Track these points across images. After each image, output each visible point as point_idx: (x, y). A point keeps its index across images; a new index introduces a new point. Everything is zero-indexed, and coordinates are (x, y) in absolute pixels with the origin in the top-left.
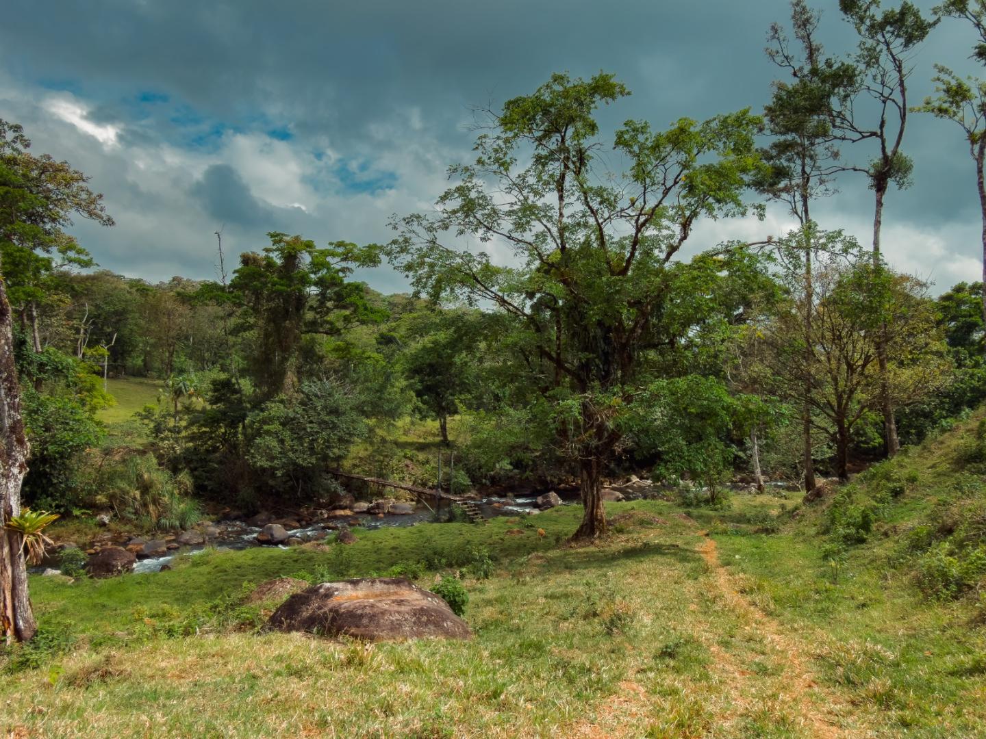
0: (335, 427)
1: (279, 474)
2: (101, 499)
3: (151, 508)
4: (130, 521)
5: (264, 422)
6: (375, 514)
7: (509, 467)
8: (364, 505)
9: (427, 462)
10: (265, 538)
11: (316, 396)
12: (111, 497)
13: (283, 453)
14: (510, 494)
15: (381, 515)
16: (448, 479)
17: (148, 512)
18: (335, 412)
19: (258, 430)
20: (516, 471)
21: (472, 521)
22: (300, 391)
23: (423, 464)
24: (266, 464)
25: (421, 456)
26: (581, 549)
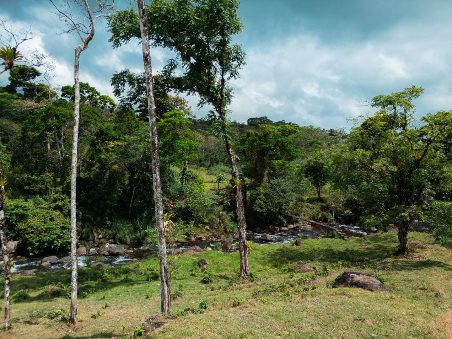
0: (285, 197)
1: (265, 214)
2: (206, 221)
3: (222, 225)
4: (215, 228)
5: (257, 195)
6: (297, 230)
7: (350, 212)
8: (291, 226)
9: (314, 208)
10: (264, 239)
11: (276, 185)
12: (209, 220)
13: (266, 207)
14: (351, 224)
15: (300, 231)
16: (324, 216)
17: (221, 226)
18: (283, 191)
19: (256, 197)
20: (353, 214)
21: (344, 239)
22: (269, 182)
23: (311, 209)
24: (261, 211)
25: (311, 206)
26: (401, 259)
